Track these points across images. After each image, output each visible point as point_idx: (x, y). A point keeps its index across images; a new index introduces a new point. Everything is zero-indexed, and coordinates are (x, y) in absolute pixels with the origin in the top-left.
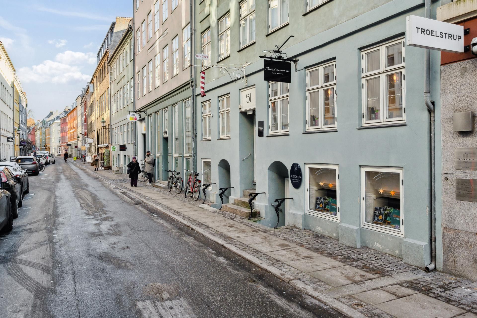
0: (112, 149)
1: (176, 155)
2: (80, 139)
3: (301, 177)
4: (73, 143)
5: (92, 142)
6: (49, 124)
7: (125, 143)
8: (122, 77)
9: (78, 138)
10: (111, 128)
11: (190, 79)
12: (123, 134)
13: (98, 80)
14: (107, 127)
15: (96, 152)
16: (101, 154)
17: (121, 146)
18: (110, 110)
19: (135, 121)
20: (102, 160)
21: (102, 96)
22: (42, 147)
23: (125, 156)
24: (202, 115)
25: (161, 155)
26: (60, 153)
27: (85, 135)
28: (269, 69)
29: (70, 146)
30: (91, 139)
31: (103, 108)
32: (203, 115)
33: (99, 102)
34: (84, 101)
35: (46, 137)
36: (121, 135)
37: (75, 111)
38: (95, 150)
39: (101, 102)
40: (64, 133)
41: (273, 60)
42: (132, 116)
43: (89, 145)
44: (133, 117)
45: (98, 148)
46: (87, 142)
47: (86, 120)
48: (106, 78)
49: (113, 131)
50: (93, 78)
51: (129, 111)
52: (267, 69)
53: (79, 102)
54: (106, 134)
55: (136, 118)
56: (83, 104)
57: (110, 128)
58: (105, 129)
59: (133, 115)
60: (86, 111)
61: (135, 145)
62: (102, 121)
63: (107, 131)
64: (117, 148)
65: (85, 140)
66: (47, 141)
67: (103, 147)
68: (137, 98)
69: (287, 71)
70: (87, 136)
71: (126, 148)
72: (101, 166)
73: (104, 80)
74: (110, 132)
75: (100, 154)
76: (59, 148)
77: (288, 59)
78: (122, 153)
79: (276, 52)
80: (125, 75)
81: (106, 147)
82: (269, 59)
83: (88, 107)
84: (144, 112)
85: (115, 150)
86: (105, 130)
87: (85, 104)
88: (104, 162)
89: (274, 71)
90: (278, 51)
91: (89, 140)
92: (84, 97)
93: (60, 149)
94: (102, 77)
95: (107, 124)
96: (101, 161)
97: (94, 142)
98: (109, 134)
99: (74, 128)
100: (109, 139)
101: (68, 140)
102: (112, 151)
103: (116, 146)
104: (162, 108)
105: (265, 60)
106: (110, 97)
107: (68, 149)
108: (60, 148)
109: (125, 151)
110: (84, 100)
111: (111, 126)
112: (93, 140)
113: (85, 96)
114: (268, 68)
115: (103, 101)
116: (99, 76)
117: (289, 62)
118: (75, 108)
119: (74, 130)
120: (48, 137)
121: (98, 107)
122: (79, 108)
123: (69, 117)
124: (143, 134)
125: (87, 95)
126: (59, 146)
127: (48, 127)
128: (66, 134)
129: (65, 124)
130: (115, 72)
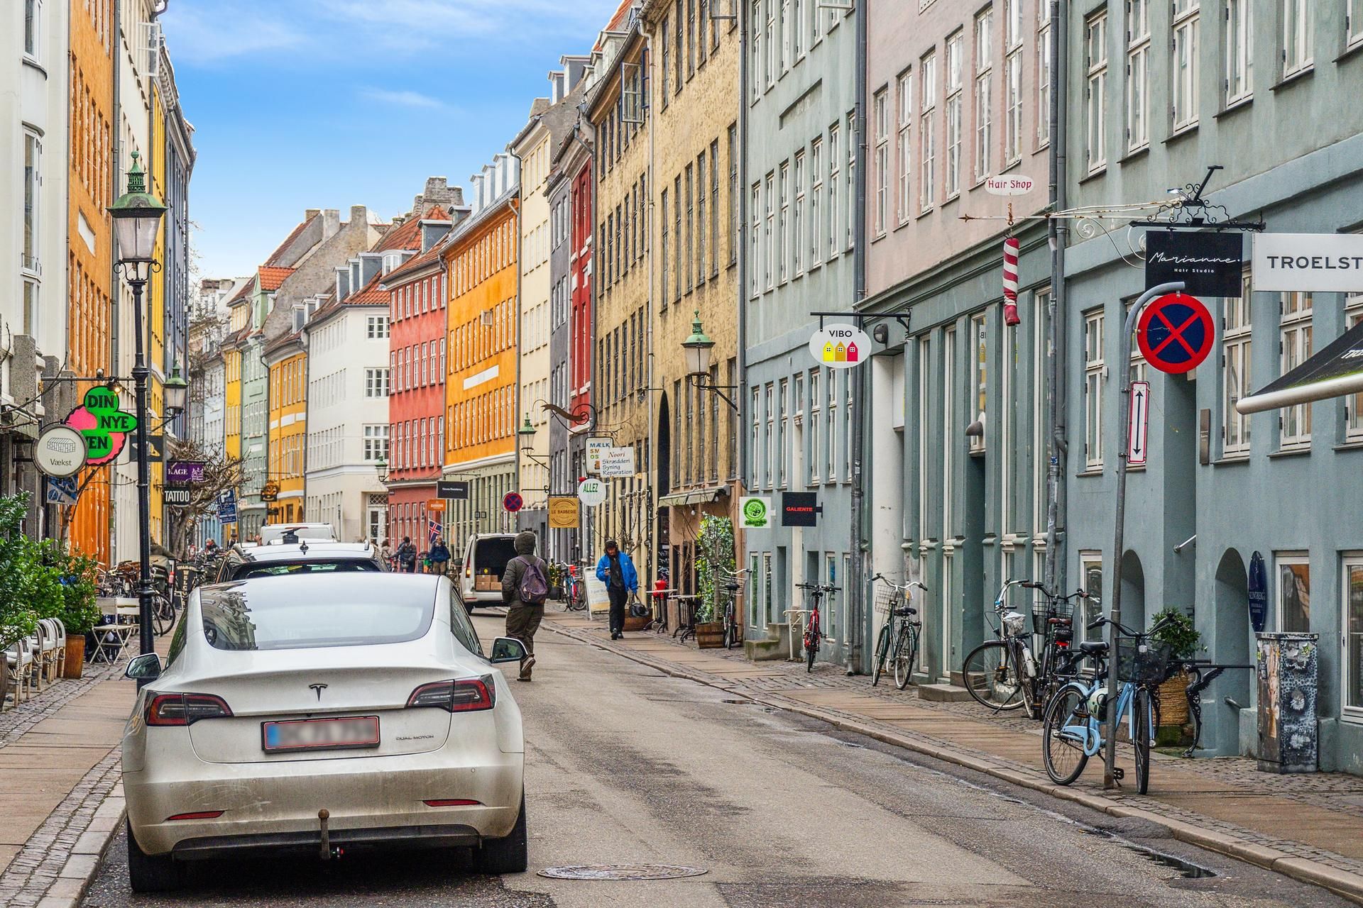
0: (743, 518)
1: (1009, 538)
2: (542, 442)
3: (1266, 595)
4: (485, 473)
5: (628, 468)
6: (300, 316)
7: (817, 479)
8: (807, 86)
9: (524, 441)
10: (744, 384)
11: (1048, 205)
12: (805, 428)
13: (673, 50)
14: (722, 379)
15: (650, 539)
16: (681, 552)
17: (790, 499)
18: (738, 267)
19: (853, 364)
20: (687, 591)
21: (695, 167)
23: (813, 556)
24: (1084, 365)
25: (960, 542)
27: (577, 419)
28: (1164, 259)
29: (463, 495)
30: (617, 450)
31: (700, 246)
32: (1089, 364)
33: (677, 203)
34: (571, 171)
35: (274, 424)
36: (794, 428)
37: (503, 235)
38: (643, 525)
39: (689, 203)
40: (415, 403)
41: (1179, 229)
42: (837, 340)
43: (602, 486)
44: (841, 344)
45: (663, 512)
46: (590, 466)
47: (585, 304)
48: (719, 57)
49: (758, 408)
50: (641, 31)
51: (821, 315)
52: (1157, 259)
53: (540, 166)
54: (713, 419)
55: (853, 350)
56: (569, 185)
57: (737, 380)
58: (712, 388)
59: (841, 334)
60: (589, 240)
61: (860, 489)
62: (692, 338)
63: (722, 405)
64: (772, 509)
65: (578, 455)
66: (284, 453)
67: (694, 507)
68: (873, 230)
69: (1227, 260)
70: (595, 424)
71: (820, 510)
72: (682, 627)
73: (709, 68)
74: (739, 412)
75: (676, 548)
76: (375, 516)
77: (1231, 224)
78: (797, 538)
79: (1187, 203)
80: (820, 82)
81: (710, 507)
82: (1164, 229)
83: (602, 217)
84: (899, 317)
85: (762, 522)
86: (707, 393)
87: (582, 185)
88: (698, 602)
89: (1181, 265)
90: (1197, 202)
91: (604, 453)
92: (576, 147)
93: (382, 518)
94: (697, 39)
95: (722, 354)
96: (682, 597)
97: (639, 470)
98: (731, 420)
99: (492, 357)
100: (731, 449)
101: (447, 450)
102: (742, 525)
103: (766, 500)
104: (965, 308)
105: (1149, 233)
106: (743, 189)
107: (444, 519)
108: (381, 510)
109: (813, 523)
110: (577, 159)
111: (745, 368)
112: (630, 453)
113: (587, 133)
114: (1161, 257)
115: (701, 202)
116: (679, 26)
117: (1238, 231)
118: (506, 212)
119: (493, 372)
120: (287, 420)
121: (671, 234)
122: (536, 210)
123: (460, 269)
124: (900, 433)
125: (594, 126)
126: (374, 498)
127: (295, 343)
128: (433, 401)
129: (428, 328)
130: (773, 41)
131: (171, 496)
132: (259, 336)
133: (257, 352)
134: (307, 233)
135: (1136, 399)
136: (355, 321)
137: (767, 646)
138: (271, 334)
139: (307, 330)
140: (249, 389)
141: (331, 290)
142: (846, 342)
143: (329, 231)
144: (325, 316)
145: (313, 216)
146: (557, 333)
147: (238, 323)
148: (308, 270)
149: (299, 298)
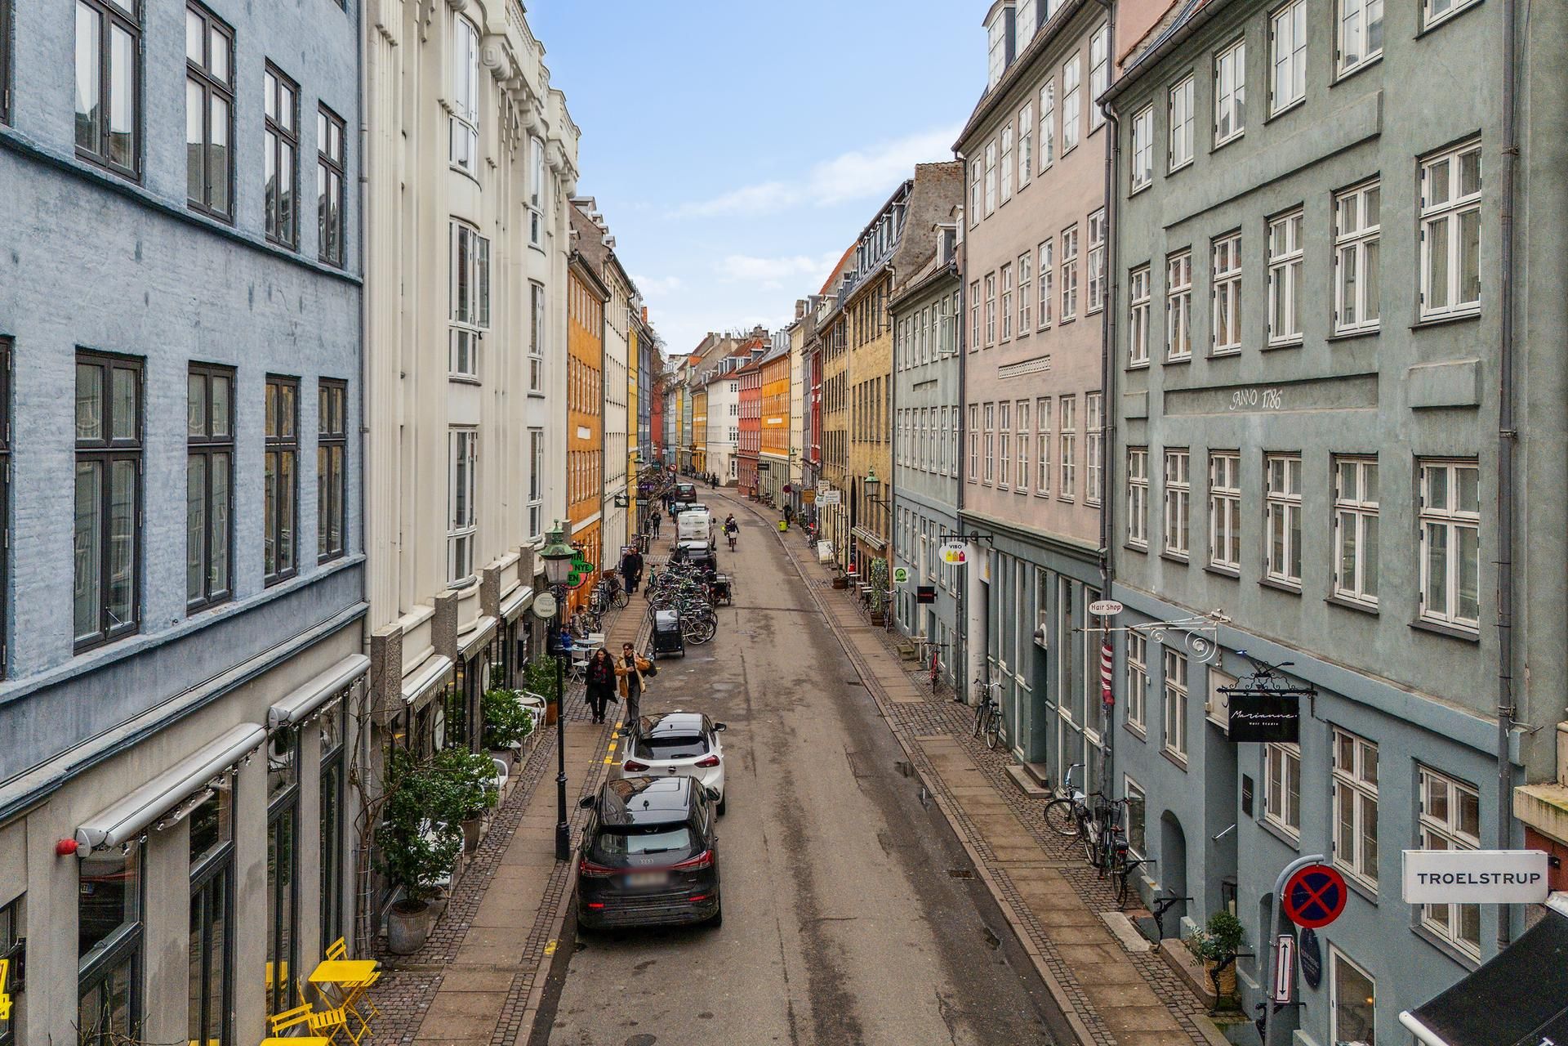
0: (895, 578)
4: (776, 461)
6: (705, 378)
7: (934, 585)
8: (929, 379)
9: (792, 454)
11: (1099, 549)
12: (928, 546)
13: (859, 325)
17: (921, 589)
18: (891, 445)
21: (869, 384)
22: (683, 449)
23: (933, 621)
25: (1028, 688)
26: (736, 478)
27: (814, 457)
28: (1242, 716)
29: (768, 469)
31: (872, 423)
33: (860, 396)
34: (812, 352)
35: (695, 420)
36: (921, 541)
37: (783, 365)
39: (866, 398)
40: (749, 423)
41: (1252, 694)
42: (953, 550)
45: (854, 536)
47: (818, 411)
48: (882, 340)
49: (901, 515)
50: (843, 311)
52: (1237, 716)
53: (799, 344)
56: (811, 356)
58: (878, 502)
60: (819, 385)
61: (961, 606)
63: (882, 509)
66: (698, 432)
67: (869, 545)
68: (968, 474)
69: (1288, 716)
70: (822, 468)
71: (937, 603)
73: (877, 342)
74: (891, 513)
76: (733, 462)
78: (923, 606)
79: (1258, 676)
80: (936, 381)
81: (876, 551)
82: (1242, 694)
83: (826, 378)
85: (904, 579)
86: (875, 503)
87: (816, 361)
89: (1254, 720)
92: (814, 343)
93: (736, 465)
94: (870, 326)
97: (842, 505)
98: (887, 518)
99: (779, 414)
100: (887, 527)
101: (761, 447)
106: (893, 409)
107: (760, 476)
109: (933, 604)
111: (894, 493)
113: (819, 341)
114: (1239, 714)
115: (872, 401)
116: (861, 314)
117: (1296, 695)
118: (786, 357)
119: (779, 421)
120: (700, 419)
121: (857, 408)
122: (797, 360)
123: (766, 373)
124: (986, 587)
125: (822, 338)
126: (733, 456)
127: (702, 389)
128: (756, 424)
129: (754, 395)
130: (910, 345)
131: (639, 502)
132: (689, 384)
133: (688, 390)
134: (708, 343)
135: (1282, 950)
136: (726, 385)
137: (908, 653)
138: (693, 384)
139: (707, 385)
140: (685, 404)
141: (716, 368)
142: (958, 551)
143: (717, 342)
144: (715, 380)
145: (710, 335)
146: (806, 415)
147: (681, 377)
148: (708, 359)
149: (704, 370)
